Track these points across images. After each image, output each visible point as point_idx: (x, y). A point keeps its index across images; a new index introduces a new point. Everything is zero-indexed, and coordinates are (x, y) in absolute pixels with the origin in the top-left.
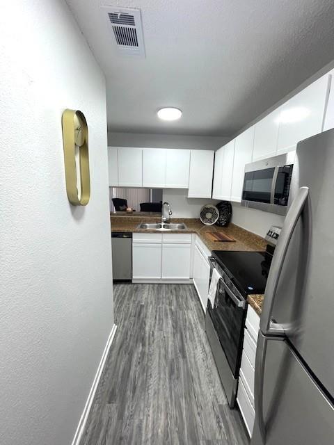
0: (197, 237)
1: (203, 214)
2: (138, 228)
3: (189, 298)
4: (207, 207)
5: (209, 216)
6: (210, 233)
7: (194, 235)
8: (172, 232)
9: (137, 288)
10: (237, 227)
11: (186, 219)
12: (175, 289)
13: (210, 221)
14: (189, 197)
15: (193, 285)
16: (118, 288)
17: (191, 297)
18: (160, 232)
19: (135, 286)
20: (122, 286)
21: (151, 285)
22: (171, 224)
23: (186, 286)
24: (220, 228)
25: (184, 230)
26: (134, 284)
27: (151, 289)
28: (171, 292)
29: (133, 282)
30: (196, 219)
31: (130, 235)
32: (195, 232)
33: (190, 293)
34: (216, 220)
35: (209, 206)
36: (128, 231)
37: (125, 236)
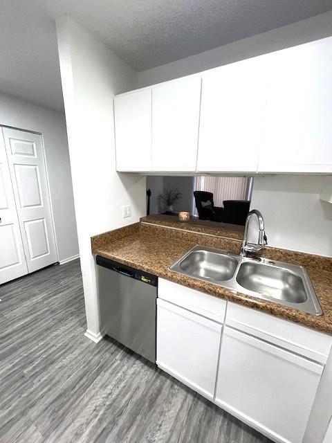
11: (312, 258)
22: (263, 262)
31: (153, 280)
36: (148, 270)
37: (145, 280)
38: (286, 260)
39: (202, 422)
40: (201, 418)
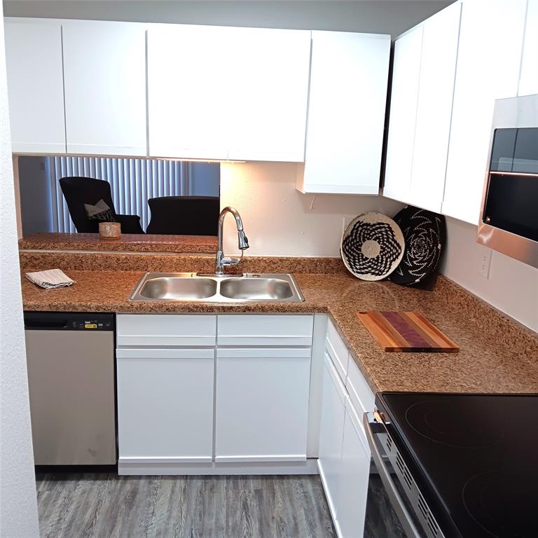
0: (330, 324)
1: (352, 243)
2: (135, 295)
3: (303, 524)
4: (366, 220)
5: (371, 249)
6: (374, 317)
7: (320, 317)
8: (247, 310)
9: (134, 493)
10: (464, 293)
11: (297, 261)
12: (258, 492)
13: (375, 266)
14: (306, 189)
15: (315, 478)
16: (69, 498)
17: (312, 526)
18: (210, 310)
19: (129, 486)
20: (84, 485)
21: (181, 483)
22: (246, 276)
23: (295, 484)
24: (407, 291)
25: (288, 302)
26: (126, 477)
27: (179, 496)
28: (245, 507)
29: (121, 471)
30: (328, 261)
31: (107, 321)
32: (324, 310)
33: (308, 511)
34: (395, 265)
35: (371, 219)
36: (98, 307)
37: (92, 326)
38: (272, 270)
39: (203, 492)
40: (201, 489)
